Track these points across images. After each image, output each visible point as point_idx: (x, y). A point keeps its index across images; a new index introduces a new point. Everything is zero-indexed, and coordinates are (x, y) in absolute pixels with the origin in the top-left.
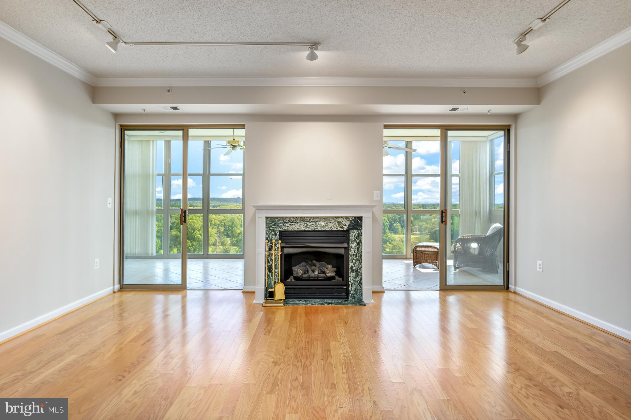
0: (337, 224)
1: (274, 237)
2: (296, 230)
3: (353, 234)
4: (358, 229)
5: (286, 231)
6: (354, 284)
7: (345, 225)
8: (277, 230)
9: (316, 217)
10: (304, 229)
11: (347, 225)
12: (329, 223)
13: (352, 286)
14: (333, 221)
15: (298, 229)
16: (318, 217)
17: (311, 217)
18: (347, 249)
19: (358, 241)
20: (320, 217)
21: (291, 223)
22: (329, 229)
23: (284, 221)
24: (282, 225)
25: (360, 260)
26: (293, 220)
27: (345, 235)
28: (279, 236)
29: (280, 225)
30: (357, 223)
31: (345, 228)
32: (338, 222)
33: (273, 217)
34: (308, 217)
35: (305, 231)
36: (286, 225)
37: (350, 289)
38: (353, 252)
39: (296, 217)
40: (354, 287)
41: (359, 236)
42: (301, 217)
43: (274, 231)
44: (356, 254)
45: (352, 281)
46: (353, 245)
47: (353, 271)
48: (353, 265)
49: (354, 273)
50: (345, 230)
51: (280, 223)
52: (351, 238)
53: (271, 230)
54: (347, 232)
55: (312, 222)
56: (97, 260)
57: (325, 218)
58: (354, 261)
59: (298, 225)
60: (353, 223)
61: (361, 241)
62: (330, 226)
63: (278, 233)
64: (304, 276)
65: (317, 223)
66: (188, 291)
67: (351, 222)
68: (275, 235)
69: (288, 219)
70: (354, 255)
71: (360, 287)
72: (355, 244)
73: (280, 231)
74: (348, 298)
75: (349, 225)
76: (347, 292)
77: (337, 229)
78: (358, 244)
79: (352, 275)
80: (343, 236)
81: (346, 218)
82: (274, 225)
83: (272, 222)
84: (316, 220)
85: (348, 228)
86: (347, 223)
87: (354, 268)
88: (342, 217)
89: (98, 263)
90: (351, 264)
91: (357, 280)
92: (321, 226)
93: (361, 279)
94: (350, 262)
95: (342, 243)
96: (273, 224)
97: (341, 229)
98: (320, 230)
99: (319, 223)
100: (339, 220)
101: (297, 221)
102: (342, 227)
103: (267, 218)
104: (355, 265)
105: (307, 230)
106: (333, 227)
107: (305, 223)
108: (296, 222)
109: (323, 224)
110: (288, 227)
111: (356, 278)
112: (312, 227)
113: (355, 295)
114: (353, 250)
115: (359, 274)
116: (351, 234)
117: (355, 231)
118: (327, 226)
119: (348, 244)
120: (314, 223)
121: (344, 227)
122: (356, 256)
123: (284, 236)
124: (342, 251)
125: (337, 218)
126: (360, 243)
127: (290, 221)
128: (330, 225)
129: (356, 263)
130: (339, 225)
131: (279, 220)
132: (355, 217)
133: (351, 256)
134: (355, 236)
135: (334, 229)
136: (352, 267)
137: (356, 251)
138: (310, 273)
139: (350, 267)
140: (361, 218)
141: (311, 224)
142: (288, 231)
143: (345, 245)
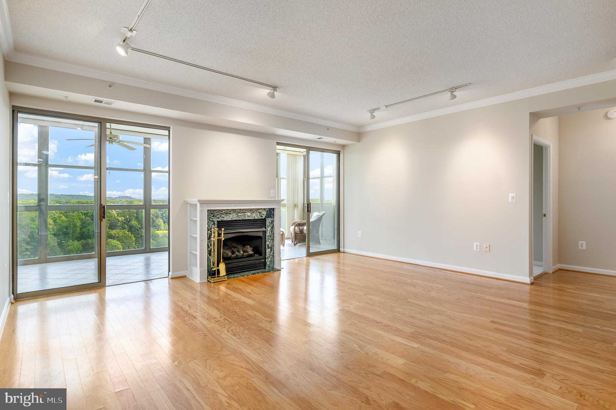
0: (258, 214)
1: (213, 226)
2: (230, 219)
3: (268, 221)
4: (271, 217)
5: (222, 221)
6: (270, 257)
7: (264, 215)
8: (216, 220)
9: (244, 209)
10: (235, 219)
11: (265, 215)
12: (253, 213)
13: (268, 259)
14: (255, 212)
15: (231, 219)
16: (246, 209)
17: (240, 209)
18: (265, 232)
19: (271, 226)
20: (247, 209)
21: (226, 214)
22: (253, 218)
23: (221, 213)
24: (219, 216)
25: (273, 240)
26: (228, 212)
27: (263, 222)
28: (217, 225)
29: (218, 216)
30: (271, 212)
31: (264, 217)
32: (259, 213)
33: (212, 210)
34: (238, 209)
36: (223, 216)
37: (267, 261)
38: (269, 234)
39: (230, 210)
40: (269, 259)
41: (273, 222)
42: (234, 210)
43: (213, 221)
44: (271, 235)
45: (268, 255)
46: (269, 229)
47: (269, 248)
48: (269, 244)
49: (269, 249)
51: (218, 215)
52: (267, 224)
53: (210, 220)
54: (265, 220)
55: (241, 213)
57: (251, 210)
58: (269, 241)
59: (231, 216)
60: (269, 213)
61: (273, 226)
62: (253, 216)
63: (216, 223)
64: (233, 256)
65: (245, 214)
67: (267, 212)
68: (214, 224)
69: (224, 211)
70: (269, 236)
71: (273, 258)
72: (270, 228)
73: (218, 221)
74: (265, 268)
75: (266, 215)
76: (265, 264)
77: (258, 218)
78: (272, 228)
79: (268, 251)
80: (262, 223)
81: (264, 209)
82: (213, 216)
83: (212, 214)
84: (244, 211)
85: (265, 216)
86: (264, 213)
87: (269, 245)
88: (261, 209)
90: (267, 243)
91: (271, 254)
92: (248, 216)
93: (274, 253)
94: (267, 241)
95: (261, 228)
96: (212, 215)
97: (261, 218)
98: (247, 219)
100: (260, 211)
101: (231, 213)
102: (261, 216)
103: (208, 210)
104: (270, 243)
105: (238, 219)
106: (255, 216)
107: (236, 214)
108: (229, 214)
109: (249, 214)
110: (224, 217)
111: (271, 252)
112: (241, 217)
113: (270, 265)
114: (268, 232)
115: (273, 250)
117: (270, 219)
118: (252, 215)
119: (266, 228)
120: (243, 214)
121: (263, 216)
122: (271, 237)
123: (221, 224)
124: (261, 234)
125: (258, 209)
126: (273, 227)
127: (225, 213)
128: (254, 215)
129: (270, 242)
130: (259, 215)
131: (217, 212)
132: (270, 209)
133: (267, 237)
134: (270, 222)
135: (256, 218)
137: (271, 233)
138: (237, 253)
139: (267, 245)
140: (273, 209)
141: (241, 214)
142: (225, 221)
143: (264, 229)
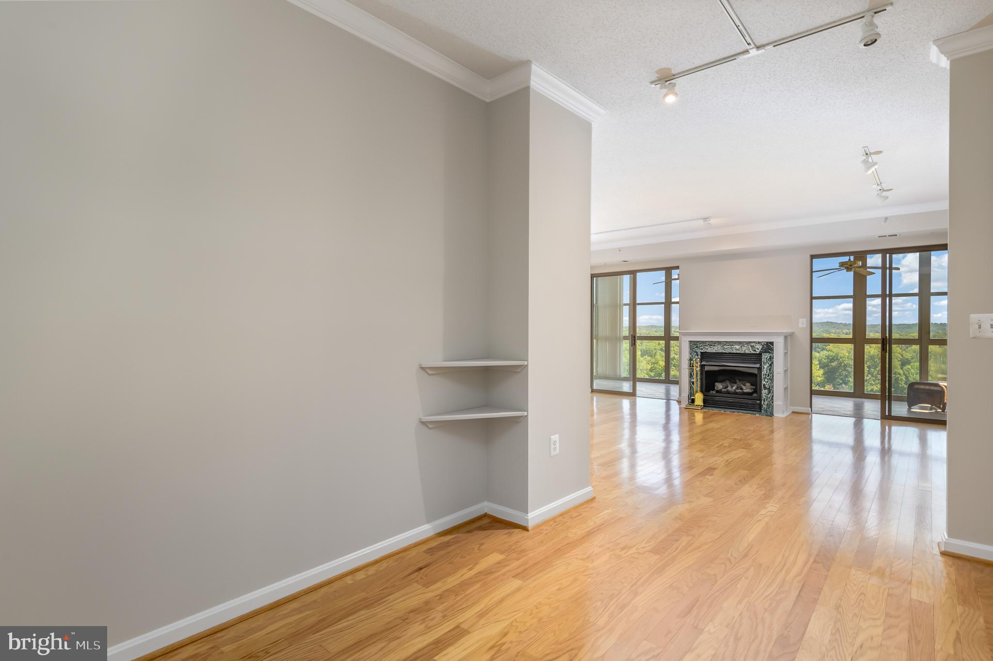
0: (750, 348)
1: (696, 356)
2: (715, 351)
3: (765, 357)
4: (769, 353)
5: (706, 353)
6: (767, 400)
7: (758, 349)
8: (699, 351)
10: (721, 351)
11: (760, 349)
12: (742, 347)
14: (746, 345)
17: (727, 342)
18: (760, 369)
19: (770, 363)
20: (735, 342)
21: (710, 346)
22: (743, 352)
23: (705, 344)
24: (703, 347)
25: (772, 380)
26: (712, 344)
27: (759, 358)
28: (701, 356)
30: (769, 347)
31: (758, 352)
32: (751, 346)
33: (696, 341)
34: (724, 342)
35: (722, 353)
36: (706, 347)
37: (762, 403)
38: (765, 372)
39: (714, 341)
40: (766, 403)
41: (771, 358)
42: (719, 342)
43: (697, 352)
44: (768, 374)
45: (765, 397)
46: (766, 367)
47: (765, 388)
48: (766, 383)
49: (766, 390)
50: (758, 353)
51: (701, 346)
52: (764, 360)
53: (694, 351)
54: (760, 354)
55: (728, 345)
57: (740, 343)
58: (766, 380)
59: (716, 348)
60: (765, 348)
61: (772, 363)
62: (743, 349)
63: (699, 354)
64: (723, 390)
65: (733, 346)
66: (637, 398)
67: (763, 346)
68: (697, 355)
69: (707, 343)
70: (766, 374)
71: (773, 402)
72: (767, 365)
73: (701, 352)
74: (761, 411)
75: (761, 349)
76: (760, 406)
77: (750, 352)
78: (770, 365)
79: (764, 392)
80: (757, 358)
81: (759, 343)
85: (760, 351)
86: (759, 347)
87: (766, 386)
88: (755, 342)
90: (763, 382)
91: (769, 396)
92: (736, 349)
93: (773, 396)
94: (763, 380)
95: (756, 363)
96: (696, 346)
97: (754, 352)
98: (735, 352)
99: (734, 347)
100: (752, 344)
101: (715, 344)
102: (755, 351)
103: (690, 342)
106: (746, 350)
107: (722, 347)
108: (714, 346)
109: (737, 347)
110: (707, 349)
111: (768, 394)
112: (728, 349)
113: (768, 410)
114: (765, 370)
115: (771, 392)
116: (763, 356)
117: (767, 354)
118: (741, 349)
119: (761, 365)
120: (729, 347)
122: (768, 376)
123: (704, 356)
124: (755, 371)
125: (750, 342)
126: (771, 365)
128: (744, 349)
129: (768, 382)
130: (752, 349)
131: (700, 344)
132: (767, 343)
133: (764, 375)
134: (767, 358)
135: (747, 352)
136: (764, 385)
137: (768, 372)
138: (729, 388)
139: (762, 385)
140: (772, 343)
141: (727, 347)
142: (708, 353)
143: (758, 366)
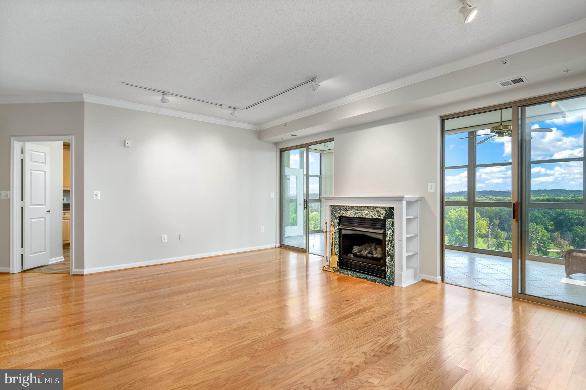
0: (376, 213)
1: (335, 220)
2: (348, 216)
3: (388, 222)
4: (391, 218)
5: (342, 217)
6: (390, 267)
7: (382, 214)
8: (337, 215)
9: (361, 206)
10: (353, 216)
11: (384, 214)
12: (370, 212)
13: (388, 269)
14: (373, 210)
15: (349, 215)
16: (363, 207)
17: (358, 207)
18: (384, 234)
19: (392, 229)
20: (364, 206)
21: (345, 210)
22: (370, 217)
23: (341, 209)
24: (340, 212)
25: (394, 246)
26: (347, 208)
27: (383, 223)
28: (339, 220)
29: (339, 212)
30: (390, 213)
31: (382, 217)
32: (377, 211)
33: (335, 206)
34: (356, 206)
35: (354, 217)
36: (343, 212)
37: (386, 270)
38: (389, 238)
39: (348, 206)
40: (389, 270)
41: (393, 224)
42: (351, 206)
43: (336, 216)
44: (391, 240)
45: (388, 264)
46: (389, 232)
47: (389, 255)
48: (389, 250)
49: (389, 257)
50: (382, 218)
51: (339, 211)
52: (387, 226)
53: (333, 215)
54: (384, 220)
55: (359, 210)
56: (262, 227)
57: (368, 208)
58: (389, 247)
59: (349, 212)
60: (388, 213)
62: (371, 215)
63: (338, 218)
64: (359, 253)
65: (362, 211)
66: (308, 254)
67: (387, 212)
68: (336, 219)
69: (343, 208)
70: (389, 241)
71: (394, 270)
72: (390, 231)
73: (339, 216)
74: (385, 278)
75: (385, 215)
76: (385, 273)
77: (376, 217)
78: (393, 231)
79: (388, 259)
80: (380, 223)
81: (383, 208)
82: (335, 212)
83: (334, 209)
84: (361, 209)
85: (384, 217)
86: (383, 212)
87: (390, 253)
88: (379, 207)
89: (264, 229)
90: (387, 249)
92: (365, 214)
93: (395, 264)
94: (387, 247)
95: (380, 229)
96: (335, 210)
97: (379, 218)
98: (364, 217)
99: (364, 211)
100: (378, 209)
101: (349, 209)
102: (380, 216)
103: (331, 206)
104: (390, 250)
105: (355, 216)
106: (373, 215)
107: (354, 211)
108: (348, 210)
109: (366, 212)
110: (343, 213)
111: (391, 262)
112: (359, 214)
113: (391, 277)
114: (388, 236)
115: (393, 259)
116: (387, 222)
117: (390, 220)
118: (369, 214)
119: (385, 231)
120: (360, 211)
121: (381, 215)
122: (391, 242)
123: (342, 220)
124: (381, 237)
125: (376, 207)
127: (344, 209)
128: (371, 213)
129: (391, 249)
130: (377, 214)
131: (338, 208)
132: (390, 208)
133: (387, 242)
134: (390, 224)
135: (374, 217)
136: (388, 252)
137: (391, 238)
138: (363, 252)
139: (386, 252)
140: (393, 208)
141: (358, 212)
142: (344, 217)
143: (382, 232)
